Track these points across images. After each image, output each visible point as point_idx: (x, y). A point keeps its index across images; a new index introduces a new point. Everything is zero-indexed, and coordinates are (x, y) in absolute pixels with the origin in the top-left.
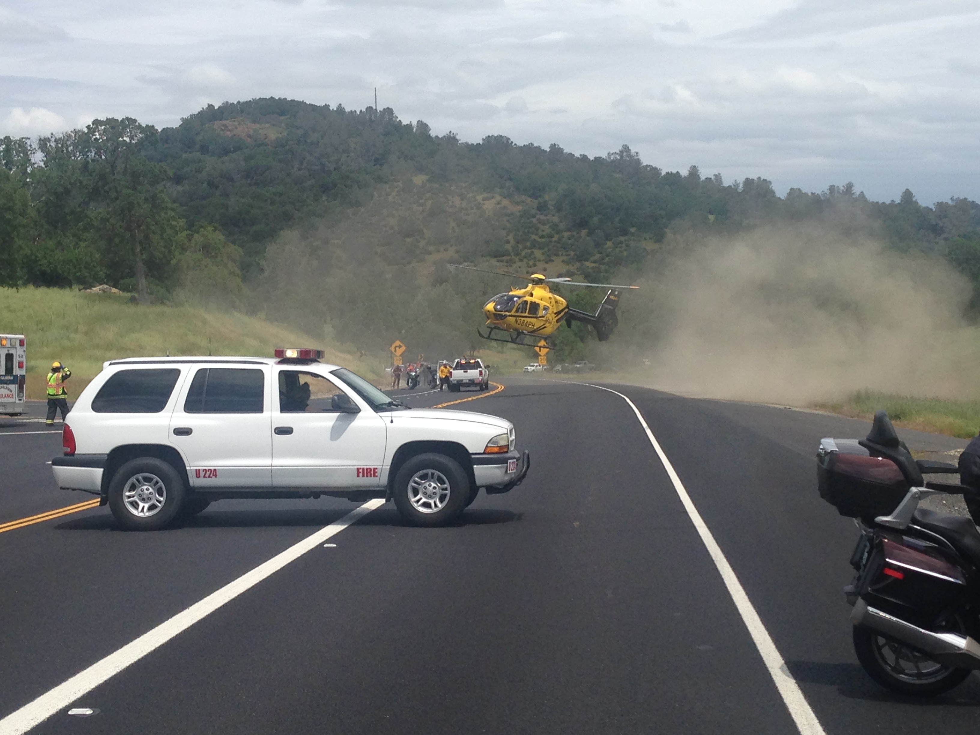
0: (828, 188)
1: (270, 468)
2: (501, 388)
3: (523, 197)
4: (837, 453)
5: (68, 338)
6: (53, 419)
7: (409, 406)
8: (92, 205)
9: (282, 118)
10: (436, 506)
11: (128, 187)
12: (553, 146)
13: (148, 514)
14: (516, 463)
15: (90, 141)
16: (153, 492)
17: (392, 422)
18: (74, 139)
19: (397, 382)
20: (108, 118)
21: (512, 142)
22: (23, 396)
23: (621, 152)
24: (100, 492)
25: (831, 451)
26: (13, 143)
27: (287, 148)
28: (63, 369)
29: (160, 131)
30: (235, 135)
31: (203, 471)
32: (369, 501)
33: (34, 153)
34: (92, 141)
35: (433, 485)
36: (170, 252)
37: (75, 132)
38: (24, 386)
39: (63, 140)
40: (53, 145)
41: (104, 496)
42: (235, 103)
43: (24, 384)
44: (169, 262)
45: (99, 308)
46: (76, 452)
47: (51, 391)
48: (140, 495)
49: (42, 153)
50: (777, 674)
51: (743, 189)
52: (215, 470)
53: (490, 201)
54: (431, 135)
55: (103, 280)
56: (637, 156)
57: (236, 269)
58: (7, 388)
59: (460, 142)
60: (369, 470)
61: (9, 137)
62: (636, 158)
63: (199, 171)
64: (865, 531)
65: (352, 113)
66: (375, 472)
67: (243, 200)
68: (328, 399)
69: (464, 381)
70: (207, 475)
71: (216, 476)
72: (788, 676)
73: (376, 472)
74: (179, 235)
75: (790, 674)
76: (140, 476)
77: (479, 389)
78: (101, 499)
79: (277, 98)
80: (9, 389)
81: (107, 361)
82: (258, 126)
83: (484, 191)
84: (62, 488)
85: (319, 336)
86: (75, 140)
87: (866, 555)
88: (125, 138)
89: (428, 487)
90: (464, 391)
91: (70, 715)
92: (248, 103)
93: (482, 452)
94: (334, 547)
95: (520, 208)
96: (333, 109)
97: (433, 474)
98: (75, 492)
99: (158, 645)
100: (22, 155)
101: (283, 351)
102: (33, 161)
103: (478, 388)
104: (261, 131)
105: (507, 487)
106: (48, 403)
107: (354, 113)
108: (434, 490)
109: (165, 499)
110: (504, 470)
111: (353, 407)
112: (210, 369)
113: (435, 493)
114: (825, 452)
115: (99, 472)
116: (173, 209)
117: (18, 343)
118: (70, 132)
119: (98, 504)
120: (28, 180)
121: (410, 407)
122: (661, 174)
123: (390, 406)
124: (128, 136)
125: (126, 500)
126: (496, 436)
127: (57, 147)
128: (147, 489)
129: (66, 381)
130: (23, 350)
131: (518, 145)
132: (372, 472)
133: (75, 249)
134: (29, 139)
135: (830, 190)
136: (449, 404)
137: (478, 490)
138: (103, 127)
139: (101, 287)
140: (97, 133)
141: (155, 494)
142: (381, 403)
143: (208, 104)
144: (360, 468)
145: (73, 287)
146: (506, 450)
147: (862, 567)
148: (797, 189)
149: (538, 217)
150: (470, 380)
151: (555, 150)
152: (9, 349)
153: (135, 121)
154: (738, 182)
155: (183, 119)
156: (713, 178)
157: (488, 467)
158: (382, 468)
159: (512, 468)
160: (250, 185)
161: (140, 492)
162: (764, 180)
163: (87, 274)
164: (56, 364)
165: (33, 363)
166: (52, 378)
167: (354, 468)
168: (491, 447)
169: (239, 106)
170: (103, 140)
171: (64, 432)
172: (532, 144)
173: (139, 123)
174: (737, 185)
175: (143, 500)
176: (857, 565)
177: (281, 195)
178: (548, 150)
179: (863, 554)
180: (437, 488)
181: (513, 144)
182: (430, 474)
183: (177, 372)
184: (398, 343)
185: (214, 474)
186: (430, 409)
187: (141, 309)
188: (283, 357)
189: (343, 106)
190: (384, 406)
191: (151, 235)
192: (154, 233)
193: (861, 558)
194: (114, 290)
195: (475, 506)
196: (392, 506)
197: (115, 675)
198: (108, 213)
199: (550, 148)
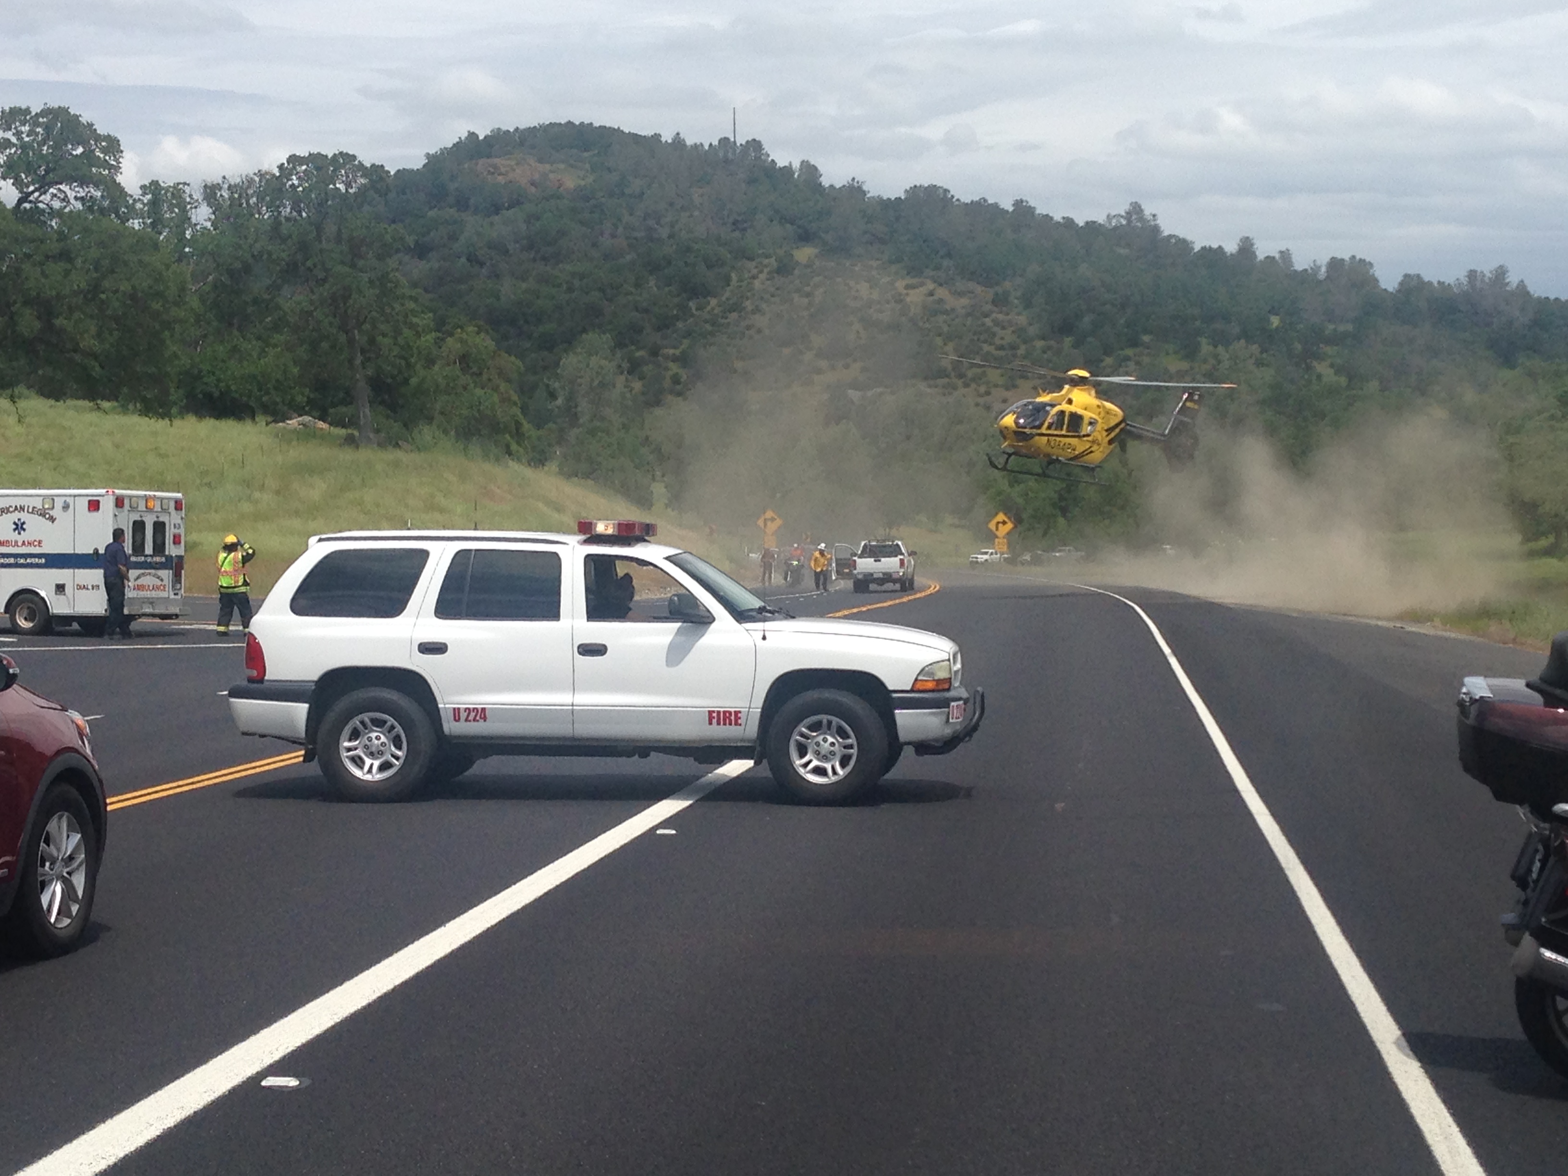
0: (1466, 274)
1: (571, 707)
2: (935, 587)
3: (971, 285)
4: (1490, 700)
5: (249, 498)
6: (227, 625)
7: (791, 614)
8: (286, 291)
9: (586, 154)
10: (835, 772)
11: (343, 263)
12: (1018, 203)
13: (379, 777)
14: (963, 706)
15: (284, 189)
16: (387, 743)
17: (764, 638)
18: (258, 185)
19: (767, 575)
20: (312, 152)
21: (953, 197)
22: (180, 589)
23: (1128, 213)
24: (304, 741)
25: (1482, 697)
26: (163, 192)
27: (593, 202)
28: (242, 546)
29: (392, 173)
30: (511, 182)
31: (465, 711)
32: (726, 764)
33: (196, 207)
34: (287, 190)
35: (830, 739)
36: (409, 365)
37: (261, 175)
38: (183, 572)
39: (241, 188)
40: (226, 194)
41: (310, 747)
42: (512, 130)
43: (183, 569)
44: (406, 381)
45: (297, 453)
46: (266, 678)
47: (224, 582)
48: (366, 747)
49: (208, 208)
50: (1391, 1052)
51: (1326, 274)
52: (483, 710)
53: (917, 291)
54: (823, 184)
55: (304, 408)
56: (1155, 220)
57: (512, 392)
58: (156, 576)
59: (868, 196)
60: (727, 715)
61: (157, 181)
62: (1153, 223)
63: (453, 237)
64: (1536, 826)
65: (697, 147)
66: (737, 718)
67: (524, 286)
68: (663, 600)
69: (875, 576)
70: (471, 717)
71: (485, 719)
72: (1408, 1056)
73: (740, 718)
74: (423, 339)
75: (1411, 1053)
76: (366, 717)
77: (899, 589)
78: (306, 752)
79: (577, 123)
80: (158, 578)
81: (315, 535)
82: (548, 167)
83: (908, 274)
84: (244, 734)
85: (644, 501)
86: (260, 187)
87: (1538, 864)
88: (338, 185)
89: (822, 743)
90: (876, 592)
91: (264, 1087)
92: (532, 131)
93: (909, 688)
94: (672, 835)
95: (964, 301)
96: (666, 141)
97: (830, 723)
98: (265, 739)
99: (398, 982)
100: (177, 210)
101: (591, 524)
102: (194, 221)
103: (898, 586)
104: (551, 176)
105: (948, 744)
106: (220, 599)
107: (700, 148)
108: (832, 748)
109: (405, 753)
110: (944, 718)
111: (701, 613)
112: (476, 550)
113: (833, 753)
114: (1471, 698)
115: (301, 709)
116: (415, 299)
117: (172, 504)
118: (252, 176)
119: (301, 759)
120: (187, 250)
121: (793, 615)
122: (1194, 249)
123: (761, 613)
124: (343, 182)
125: (345, 754)
126: (931, 664)
127: (231, 198)
128: (378, 738)
129: (247, 564)
130: (180, 517)
131: (962, 201)
132: (733, 718)
133: (260, 359)
134: (188, 185)
135: (1469, 278)
136: (855, 610)
137: (901, 750)
138: (304, 167)
139: (300, 419)
140: (294, 177)
141: (390, 746)
142: (747, 608)
143: (469, 132)
144: (714, 712)
145: (257, 419)
146: (946, 686)
147: (1532, 884)
148: (1414, 275)
149: (994, 315)
150: (884, 574)
151: (1022, 209)
152: (159, 515)
153: (354, 157)
154: (1318, 263)
155: (428, 155)
156: (1277, 256)
157: (920, 713)
158: (749, 711)
159: (957, 715)
160: (534, 260)
161: (367, 742)
162: (1360, 260)
163: (278, 400)
164: (231, 539)
165: (194, 537)
166: (227, 561)
167: (704, 712)
168: (921, 680)
169: (517, 135)
170: (304, 189)
171: (247, 645)
172: (985, 200)
173: (359, 161)
174: (1316, 269)
175: (372, 755)
176: (1522, 882)
177: (582, 277)
178: (1011, 209)
179: (1532, 863)
180: (837, 744)
181: (954, 200)
182: (825, 722)
183: (424, 555)
184: (769, 514)
185: (483, 716)
186: (822, 619)
187: (364, 454)
188: (591, 533)
189: (682, 136)
190: (751, 613)
191: (379, 338)
192: (384, 335)
193: (1530, 871)
194: (321, 424)
195: (894, 774)
196: (765, 771)
197: (333, 1027)
198: (312, 302)
199: (1014, 205)
